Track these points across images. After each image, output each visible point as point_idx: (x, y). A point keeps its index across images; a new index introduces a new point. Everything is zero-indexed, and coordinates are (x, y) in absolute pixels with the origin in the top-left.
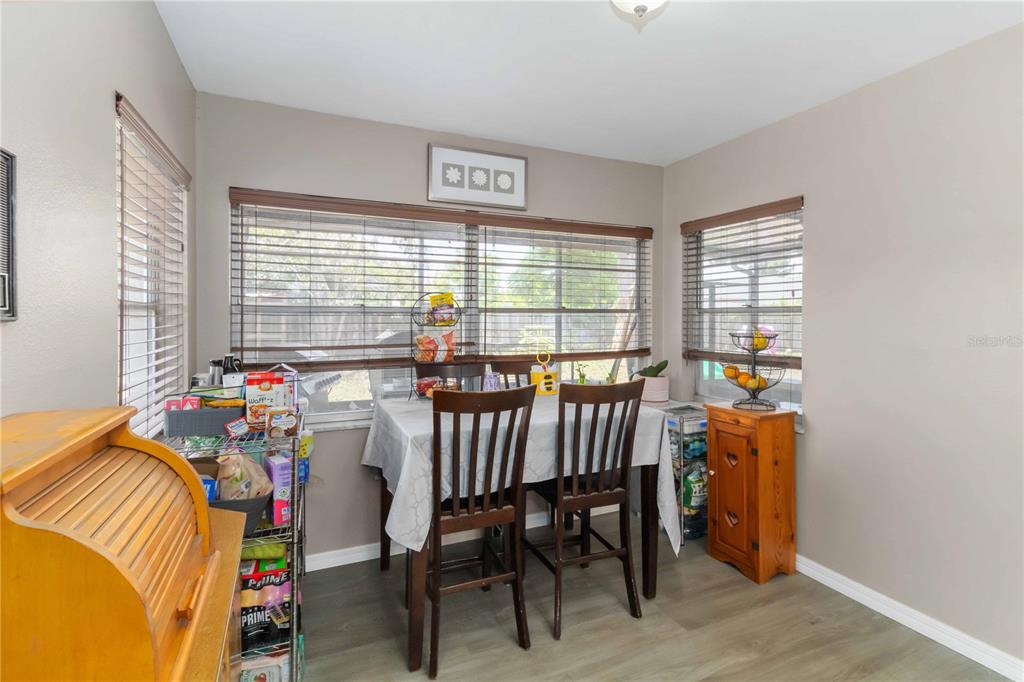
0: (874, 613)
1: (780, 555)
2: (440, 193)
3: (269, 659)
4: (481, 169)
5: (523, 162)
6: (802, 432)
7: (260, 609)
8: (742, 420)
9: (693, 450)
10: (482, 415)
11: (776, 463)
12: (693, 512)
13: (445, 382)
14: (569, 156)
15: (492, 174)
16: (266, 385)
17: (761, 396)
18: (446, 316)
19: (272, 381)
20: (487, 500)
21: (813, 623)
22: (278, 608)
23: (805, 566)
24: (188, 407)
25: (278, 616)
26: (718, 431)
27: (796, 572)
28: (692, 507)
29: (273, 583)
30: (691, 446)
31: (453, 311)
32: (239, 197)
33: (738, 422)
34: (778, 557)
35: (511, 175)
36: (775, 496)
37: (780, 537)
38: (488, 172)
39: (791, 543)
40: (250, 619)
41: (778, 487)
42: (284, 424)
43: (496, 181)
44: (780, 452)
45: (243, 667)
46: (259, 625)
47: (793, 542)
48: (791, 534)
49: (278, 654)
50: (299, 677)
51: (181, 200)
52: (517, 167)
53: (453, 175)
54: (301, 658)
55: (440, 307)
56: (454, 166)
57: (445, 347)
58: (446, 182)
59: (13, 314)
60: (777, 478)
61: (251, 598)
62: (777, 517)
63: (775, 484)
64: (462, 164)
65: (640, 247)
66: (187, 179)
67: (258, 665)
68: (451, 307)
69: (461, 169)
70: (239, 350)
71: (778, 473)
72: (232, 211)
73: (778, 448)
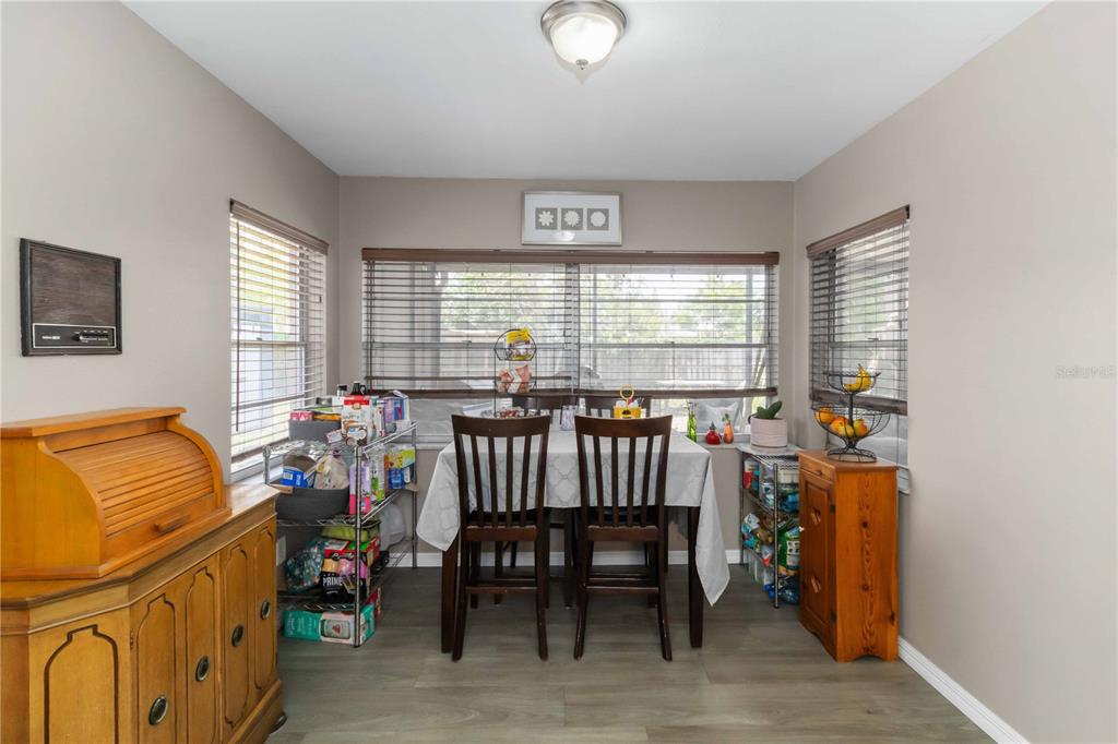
0: (968, 722)
1: (871, 635)
2: (533, 236)
3: (342, 615)
4: (572, 210)
5: (617, 198)
6: (907, 492)
7: (336, 575)
8: (824, 472)
9: (793, 503)
11: (865, 525)
12: (792, 573)
13: (526, 412)
14: (673, 183)
15: (585, 213)
16: (357, 405)
17: (860, 445)
18: (522, 352)
19: (362, 402)
20: (509, 517)
21: (869, 713)
22: (349, 578)
23: (910, 654)
24: (302, 419)
25: (348, 584)
26: (807, 483)
27: (899, 659)
28: (787, 567)
29: (347, 559)
30: (790, 498)
31: (529, 346)
32: (371, 256)
33: (821, 474)
34: (868, 636)
35: (605, 212)
36: (863, 564)
37: (871, 613)
38: (580, 211)
39: (890, 626)
40: (329, 581)
41: (868, 553)
42: (357, 435)
43: (589, 219)
44: (871, 512)
45: (324, 616)
46: (335, 587)
47: (893, 624)
48: (890, 613)
49: (347, 613)
50: (363, 635)
51: (320, 262)
52: (611, 203)
53: (546, 218)
54: (368, 621)
55: (517, 342)
56: (547, 210)
57: (519, 380)
58: (539, 226)
59: (119, 350)
60: (867, 542)
61: (330, 566)
62: (865, 588)
63: (862, 550)
64: (554, 207)
65: (769, 273)
66: (323, 247)
67: (334, 618)
68: (528, 342)
69: (553, 211)
70: (369, 378)
71: (868, 536)
72: (364, 267)
73: (868, 507)
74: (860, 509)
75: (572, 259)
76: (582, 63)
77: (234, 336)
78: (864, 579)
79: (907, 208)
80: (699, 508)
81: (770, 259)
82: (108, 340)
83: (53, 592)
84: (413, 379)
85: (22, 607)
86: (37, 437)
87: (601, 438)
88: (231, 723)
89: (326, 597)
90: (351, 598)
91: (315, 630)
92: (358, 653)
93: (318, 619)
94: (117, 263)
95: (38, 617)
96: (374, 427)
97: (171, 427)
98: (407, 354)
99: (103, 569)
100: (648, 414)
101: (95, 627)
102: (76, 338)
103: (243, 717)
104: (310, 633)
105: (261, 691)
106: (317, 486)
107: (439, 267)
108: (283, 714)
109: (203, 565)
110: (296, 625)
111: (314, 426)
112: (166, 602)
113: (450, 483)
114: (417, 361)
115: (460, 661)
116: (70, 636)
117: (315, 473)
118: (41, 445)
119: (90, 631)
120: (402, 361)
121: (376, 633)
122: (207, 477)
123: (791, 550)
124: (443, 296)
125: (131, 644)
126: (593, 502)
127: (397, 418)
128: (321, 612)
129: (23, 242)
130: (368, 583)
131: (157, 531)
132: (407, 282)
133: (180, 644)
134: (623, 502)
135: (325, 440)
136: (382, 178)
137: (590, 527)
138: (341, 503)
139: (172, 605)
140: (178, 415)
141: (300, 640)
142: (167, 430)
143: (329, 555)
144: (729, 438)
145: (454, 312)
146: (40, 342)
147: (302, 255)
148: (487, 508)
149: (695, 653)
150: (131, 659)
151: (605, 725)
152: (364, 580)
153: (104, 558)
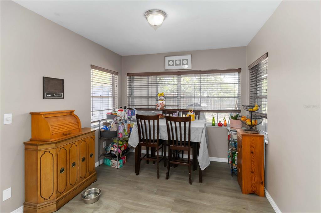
1: (254, 187)
2: (168, 68)
4: (178, 60)
6: (267, 144)
8: (240, 136)
10: (155, 120)
11: (252, 153)
16: (121, 111)
18: (162, 99)
20: (154, 141)
24: (109, 114)
25: (116, 153)
26: (238, 139)
27: (265, 197)
28: (235, 164)
29: (116, 148)
31: (164, 97)
34: (253, 187)
35: (187, 60)
36: (252, 165)
37: (254, 181)
38: (180, 60)
39: (261, 185)
40: (112, 152)
41: (253, 162)
42: (119, 118)
43: (182, 62)
44: (254, 149)
45: (111, 161)
46: (113, 154)
47: (262, 185)
48: (261, 181)
49: (116, 160)
50: (119, 166)
51: (117, 77)
52: (189, 57)
53: (171, 63)
54: (121, 163)
55: (161, 96)
56: (171, 61)
57: (161, 106)
58: (169, 65)
59: (63, 98)
60: (253, 158)
61: (113, 149)
62: (252, 172)
63: (251, 161)
64: (173, 60)
65: (239, 75)
66: (117, 73)
67: (113, 161)
68: (163, 96)
69: (173, 61)
70: (129, 105)
71: (253, 156)
72: (128, 78)
73: (253, 147)
74: (250, 147)
75: (180, 73)
76: (155, 25)
77: (92, 95)
78: (252, 169)
79: (267, 54)
80: (200, 143)
81: (239, 71)
82: (61, 96)
83: (41, 143)
84: (148, 106)
85: (37, 146)
86: (41, 114)
87: (176, 122)
88: (82, 178)
89: (112, 156)
90: (116, 157)
91: (110, 164)
92: (118, 170)
93: (110, 161)
94: (63, 80)
95: (40, 148)
96: (125, 117)
97: (72, 114)
98: (147, 99)
99: (51, 140)
100: (186, 116)
101: (49, 151)
102: (54, 96)
103: (85, 178)
104: (109, 164)
105: (90, 173)
106: (110, 130)
107: (158, 77)
108: (96, 180)
109: (74, 143)
110: (106, 162)
111: (112, 116)
112: (64, 149)
113: (136, 131)
114: (149, 101)
115: (138, 175)
116: (45, 152)
117: (110, 127)
118: (42, 116)
119: (48, 152)
120: (145, 101)
121: (123, 166)
122: (77, 125)
123: (236, 159)
124: (159, 84)
125: (56, 156)
126: (171, 139)
127: (132, 115)
128: (111, 159)
129: (43, 77)
130: (121, 154)
131: (64, 134)
132: (147, 81)
133: (68, 158)
134: (183, 140)
135: (113, 119)
136: (132, 56)
137: (171, 145)
138: (115, 134)
139: (66, 150)
140: (73, 112)
141: (106, 165)
142: (71, 115)
143: (113, 146)
144: (225, 124)
145: (170, 88)
146: (46, 96)
147: (113, 76)
148: (149, 138)
149: (199, 184)
150: (56, 159)
151: (165, 196)
152: (119, 153)
153: (52, 138)
